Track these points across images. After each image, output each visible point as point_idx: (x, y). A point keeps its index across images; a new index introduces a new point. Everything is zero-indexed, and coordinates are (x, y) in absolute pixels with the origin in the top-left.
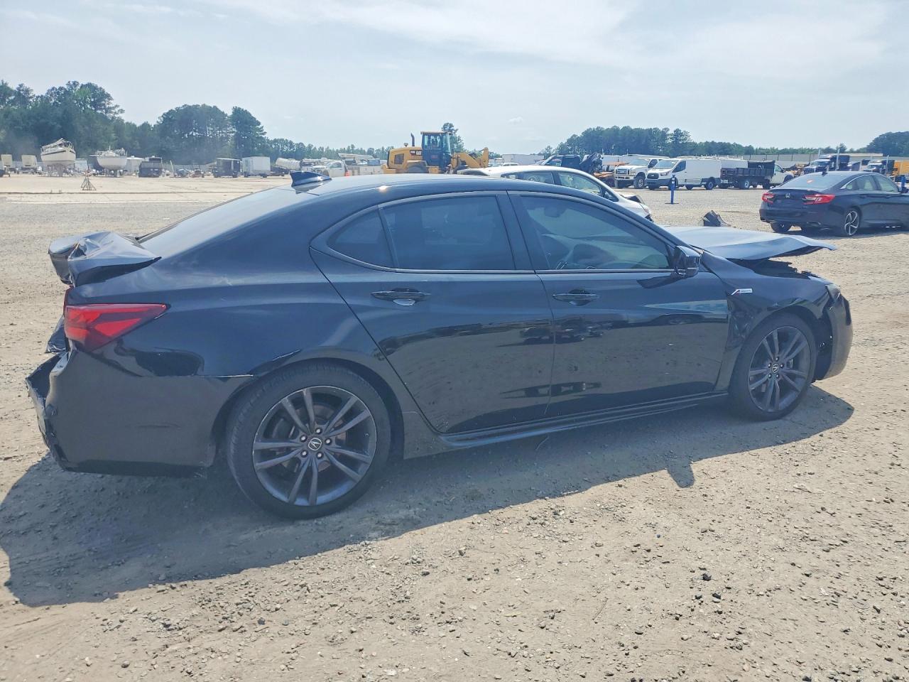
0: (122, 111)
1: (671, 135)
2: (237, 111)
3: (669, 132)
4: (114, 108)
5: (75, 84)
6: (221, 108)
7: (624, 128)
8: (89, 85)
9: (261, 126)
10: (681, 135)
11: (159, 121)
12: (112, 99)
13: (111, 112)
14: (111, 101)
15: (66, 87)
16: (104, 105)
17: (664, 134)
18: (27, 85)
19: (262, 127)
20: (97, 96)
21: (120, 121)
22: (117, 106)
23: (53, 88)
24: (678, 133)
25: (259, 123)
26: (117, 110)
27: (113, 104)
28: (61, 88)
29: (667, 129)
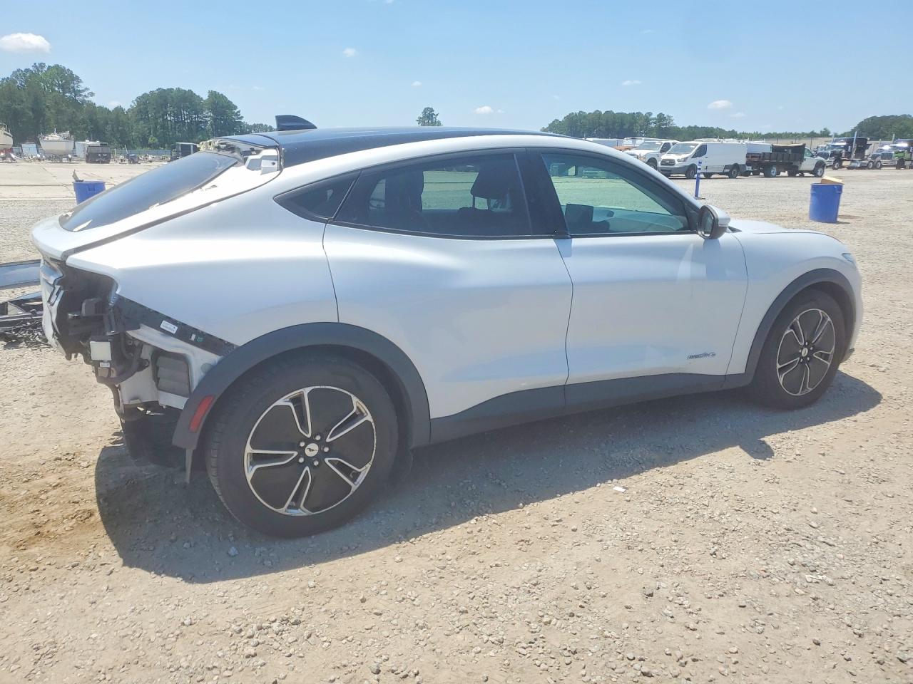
0: (92, 94)
1: (654, 119)
2: (213, 95)
3: (653, 116)
4: (83, 91)
5: (42, 65)
6: (197, 92)
7: (607, 112)
8: (57, 67)
9: (238, 110)
10: (665, 119)
11: (133, 104)
12: (81, 81)
13: (80, 95)
14: (81, 84)
15: (31, 69)
16: (73, 88)
17: (647, 119)
19: (239, 112)
20: (65, 78)
21: (92, 105)
22: (87, 89)
23: (19, 70)
24: (661, 117)
25: (236, 108)
26: (86, 93)
27: (82, 87)
28: (27, 70)
29: (650, 114)
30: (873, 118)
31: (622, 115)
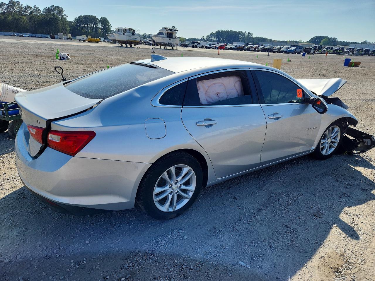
0: (67, 17)
1: (247, 34)
2: (103, 18)
3: (246, 33)
5: (53, 6)
6: (97, 17)
7: (230, 31)
8: (58, 7)
11: (74, 20)
15: (50, 7)
17: (244, 34)
18: (37, 6)
23: (46, 8)
24: (249, 33)
26: (65, 16)
27: (64, 13)
28: (49, 8)
29: (246, 32)
30: (316, 37)
31: (235, 32)
